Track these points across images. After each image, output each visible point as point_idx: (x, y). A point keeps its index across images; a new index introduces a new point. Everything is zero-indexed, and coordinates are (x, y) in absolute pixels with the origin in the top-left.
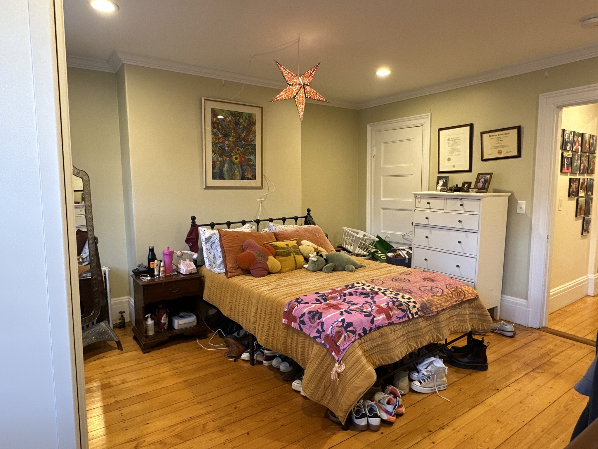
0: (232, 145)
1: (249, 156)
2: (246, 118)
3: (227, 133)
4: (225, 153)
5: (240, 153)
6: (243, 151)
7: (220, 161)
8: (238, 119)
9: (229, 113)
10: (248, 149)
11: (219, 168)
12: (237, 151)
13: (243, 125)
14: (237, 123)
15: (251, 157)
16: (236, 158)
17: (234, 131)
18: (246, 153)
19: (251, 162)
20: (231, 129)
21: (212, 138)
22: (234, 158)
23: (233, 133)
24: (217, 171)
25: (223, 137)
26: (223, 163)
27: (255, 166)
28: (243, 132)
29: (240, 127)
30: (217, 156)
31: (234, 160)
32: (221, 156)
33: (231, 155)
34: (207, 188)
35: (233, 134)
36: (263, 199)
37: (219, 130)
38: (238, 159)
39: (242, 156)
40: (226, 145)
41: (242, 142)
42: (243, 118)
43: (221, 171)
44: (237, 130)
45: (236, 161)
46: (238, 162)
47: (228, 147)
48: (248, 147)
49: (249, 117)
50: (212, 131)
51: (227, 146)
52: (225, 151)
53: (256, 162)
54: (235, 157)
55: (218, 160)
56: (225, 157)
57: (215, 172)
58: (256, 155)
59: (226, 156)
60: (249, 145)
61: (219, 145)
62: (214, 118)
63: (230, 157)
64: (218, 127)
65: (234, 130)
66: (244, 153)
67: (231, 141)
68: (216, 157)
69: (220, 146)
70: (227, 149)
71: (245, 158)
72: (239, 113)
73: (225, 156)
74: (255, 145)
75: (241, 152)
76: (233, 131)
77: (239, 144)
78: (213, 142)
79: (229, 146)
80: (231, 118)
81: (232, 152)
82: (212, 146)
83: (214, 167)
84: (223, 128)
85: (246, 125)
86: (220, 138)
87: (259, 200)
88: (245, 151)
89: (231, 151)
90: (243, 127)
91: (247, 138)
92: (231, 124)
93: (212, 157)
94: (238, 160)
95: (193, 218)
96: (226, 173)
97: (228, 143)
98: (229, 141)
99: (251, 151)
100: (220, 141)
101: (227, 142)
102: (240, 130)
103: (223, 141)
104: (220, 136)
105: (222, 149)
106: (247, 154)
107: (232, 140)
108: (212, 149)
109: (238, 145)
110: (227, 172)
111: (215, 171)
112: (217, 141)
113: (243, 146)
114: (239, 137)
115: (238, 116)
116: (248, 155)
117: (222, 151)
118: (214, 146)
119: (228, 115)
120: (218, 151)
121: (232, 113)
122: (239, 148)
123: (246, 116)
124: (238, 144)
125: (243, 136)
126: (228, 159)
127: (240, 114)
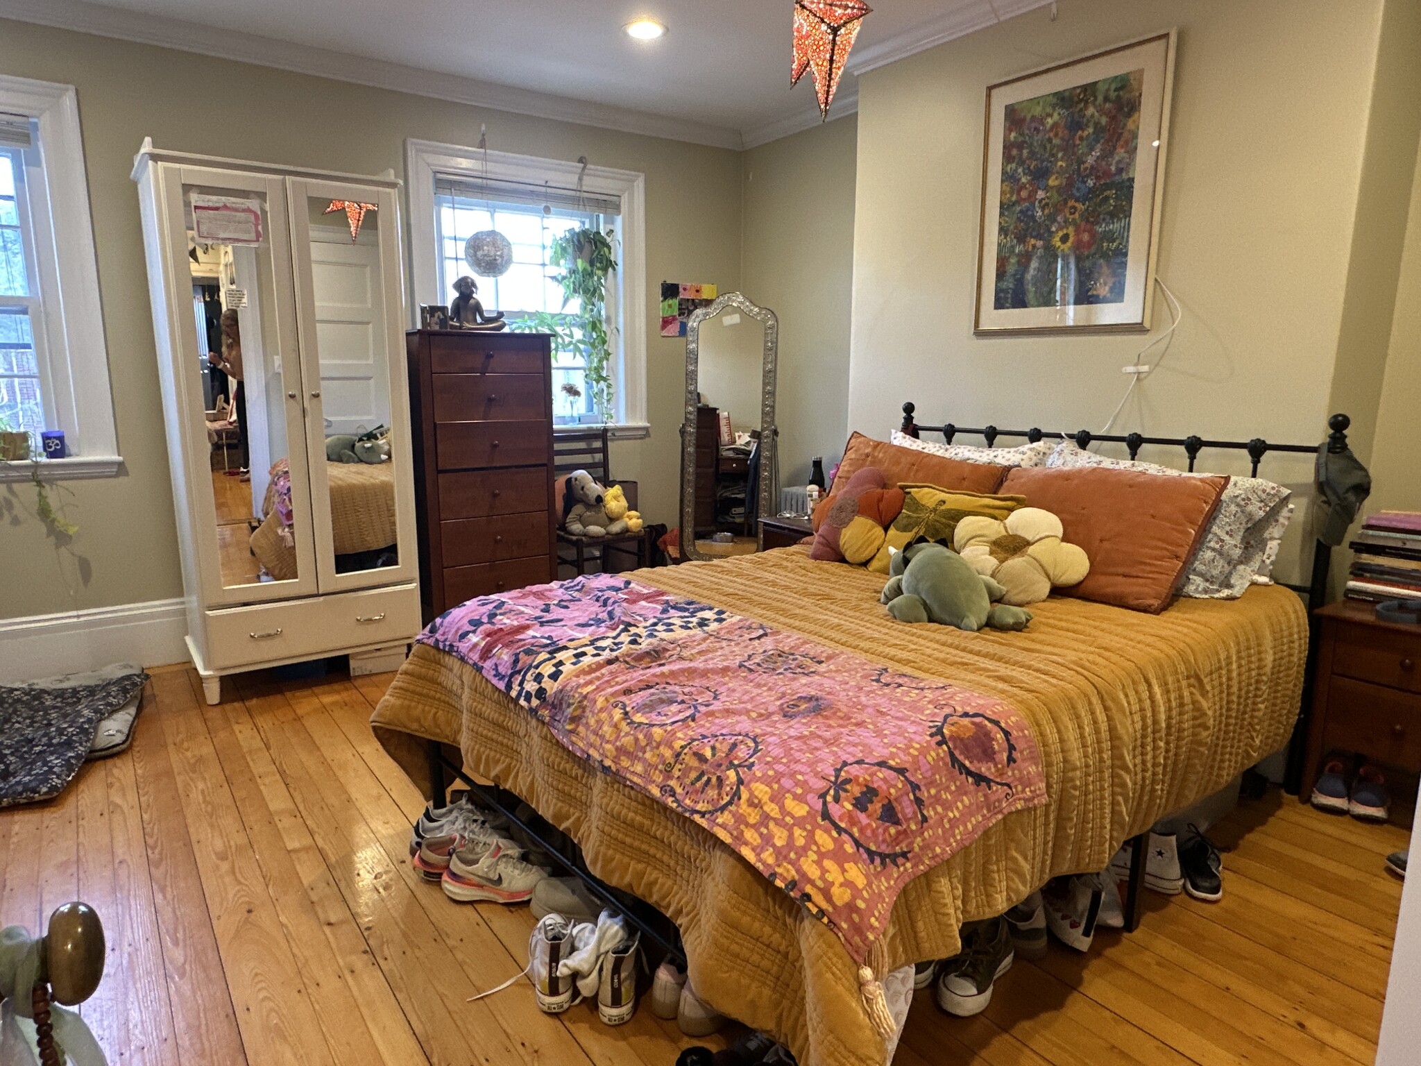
0: (1056, 198)
1: (1107, 224)
2: (1106, 99)
3: (1045, 163)
4: (1034, 230)
5: (1078, 221)
6: (1087, 210)
7: (1018, 255)
8: (1081, 109)
9: (1055, 101)
10: (1107, 198)
11: (1015, 275)
12: (1068, 215)
13: (1097, 124)
14: (1075, 125)
15: (1115, 226)
16: (1064, 239)
17: (1064, 155)
18: (1098, 216)
19: (1114, 241)
20: (1054, 151)
21: (1003, 193)
22: (1056, 241)
23: (1062, 160)
24: (1009, 284)
25: (1033, 179)
26: (1026, 258)
27: (1126, 255)
28: (1092, 149)
29: (1086, 133)
30: (1010, 240)
31: (1059, 244)
32: (1021, 239)
33: (1049, 230)
34: (980, 334)
35: (1060, 163)
36: (1145, 368)
37: (1021, 162)
38: (1071, 239)
39: (1082, 227)
40: (1037, 203)
41: (1085, 182)
42: (1096, 98)
43: (1020, 282)
44: (1075, 145)
45: (1063, 247)
46: (1069, 249)
47: (1043, 208)
48: (1105, 194)
49: (1116, 90)
50: (1004, 173)
51: (1040, 207)
52: (1035, 221)
53: (1127, 241)
54: (1061, 234)
55: (1014, 251)
56: (1033, 241)
57: (1004, 287)
58: (1130, 216)
59: (1034, 237)
60: (1107, 187)
61: (1018, 209)
62: (1011, 131)
63: (1046, 235)
64: (1021, 154)
65: (1065, 150)
66: (1091, 218)
67: (1052, 188)
68: (1009, 245)
69: (1021, 211)
70: (1040, 213)
71: (1093, 234)
72: (1085, 88)
73: (1032, 237)
74: (1133, 180)
75: (1081, 216)
76: (1060, 155)
77: (1078, 189)
78: (1005, 201)
79: (1047, 204)
80: (1059, 114)
81: (1055, 220)
82: (1001, 214)
83: (1000, 275)
84: (1032, 154)
85: (1104, 120)
86: (1023, 187)
87: (1131, 369)
88: (1093, 211)
89: (1052, 218)
90: (1094, 133)
91: (1104, 163)
92: (1056, 135)
93: (999, 245)
94: (1069, 244)
95: (909, 408)
96: (1031, 289)
97: (1043, 196)
98: (1047, 188)
99: (1115, 206)
100: (1024, 194)
101: (1041, 194)
102: (1085, 143)
103: (1030, 192)
104: (1024, 180)
105: (1027, 215)
106: (1102, 217)
107: (1056, 183)
108: (1000, 223)
109: (1072, 196)
110: (1034, 284)
111: (1004, 285)
112: (1014, 198)
113: (1089, 193)
114: (1079, 168)
115: (1081, 101)
116: (1104, 219)
117: (1027, 224)
118: (1006, 213)
119: (1049, 110)
120: (1016, 228)
121: (1063, 99)
122: (1077, 205)
123: (1108, 90)
124: (1075, 191)
125: (1090, 160)
126: (1040, 243)
127: (1089, 90)
